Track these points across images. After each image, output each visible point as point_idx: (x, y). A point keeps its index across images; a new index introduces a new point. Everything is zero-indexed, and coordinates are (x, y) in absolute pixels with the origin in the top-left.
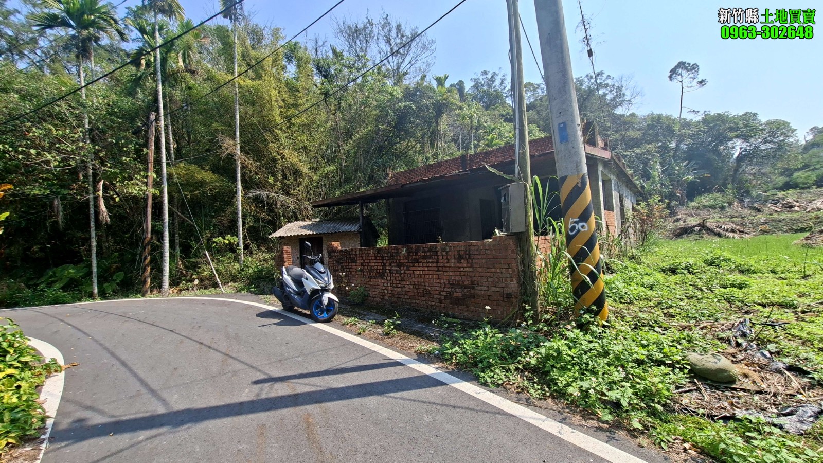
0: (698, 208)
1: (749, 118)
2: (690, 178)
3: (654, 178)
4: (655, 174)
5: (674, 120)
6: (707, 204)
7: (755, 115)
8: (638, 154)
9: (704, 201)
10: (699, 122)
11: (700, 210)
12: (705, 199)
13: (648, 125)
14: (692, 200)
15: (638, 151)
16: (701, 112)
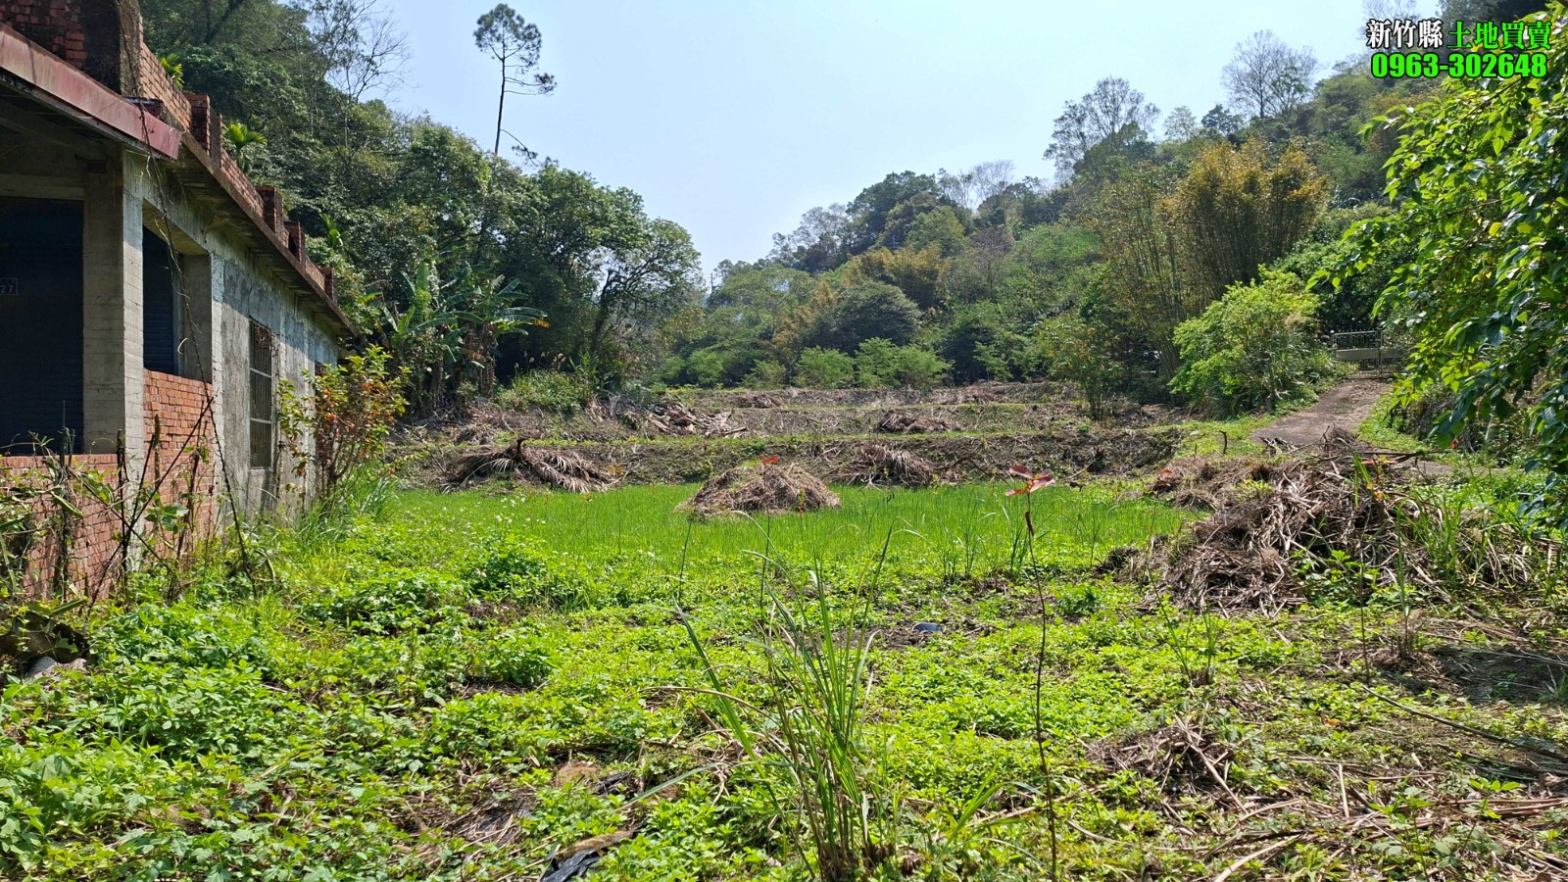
0: (519, 408)
1: (626, 201)
2: (507, 322)
3: (419, 308)
4: (424, 294)
5: (478, 157)
6: (538, 397)
7: (637, 199)
8: (381, 227)
9: (533, 389)
10: (534, 181)
11: (524, 413)
12: (534, 386)
13: (415, 149)
14: (508, 386)
15: (381, 215)
16: (541, 159)
